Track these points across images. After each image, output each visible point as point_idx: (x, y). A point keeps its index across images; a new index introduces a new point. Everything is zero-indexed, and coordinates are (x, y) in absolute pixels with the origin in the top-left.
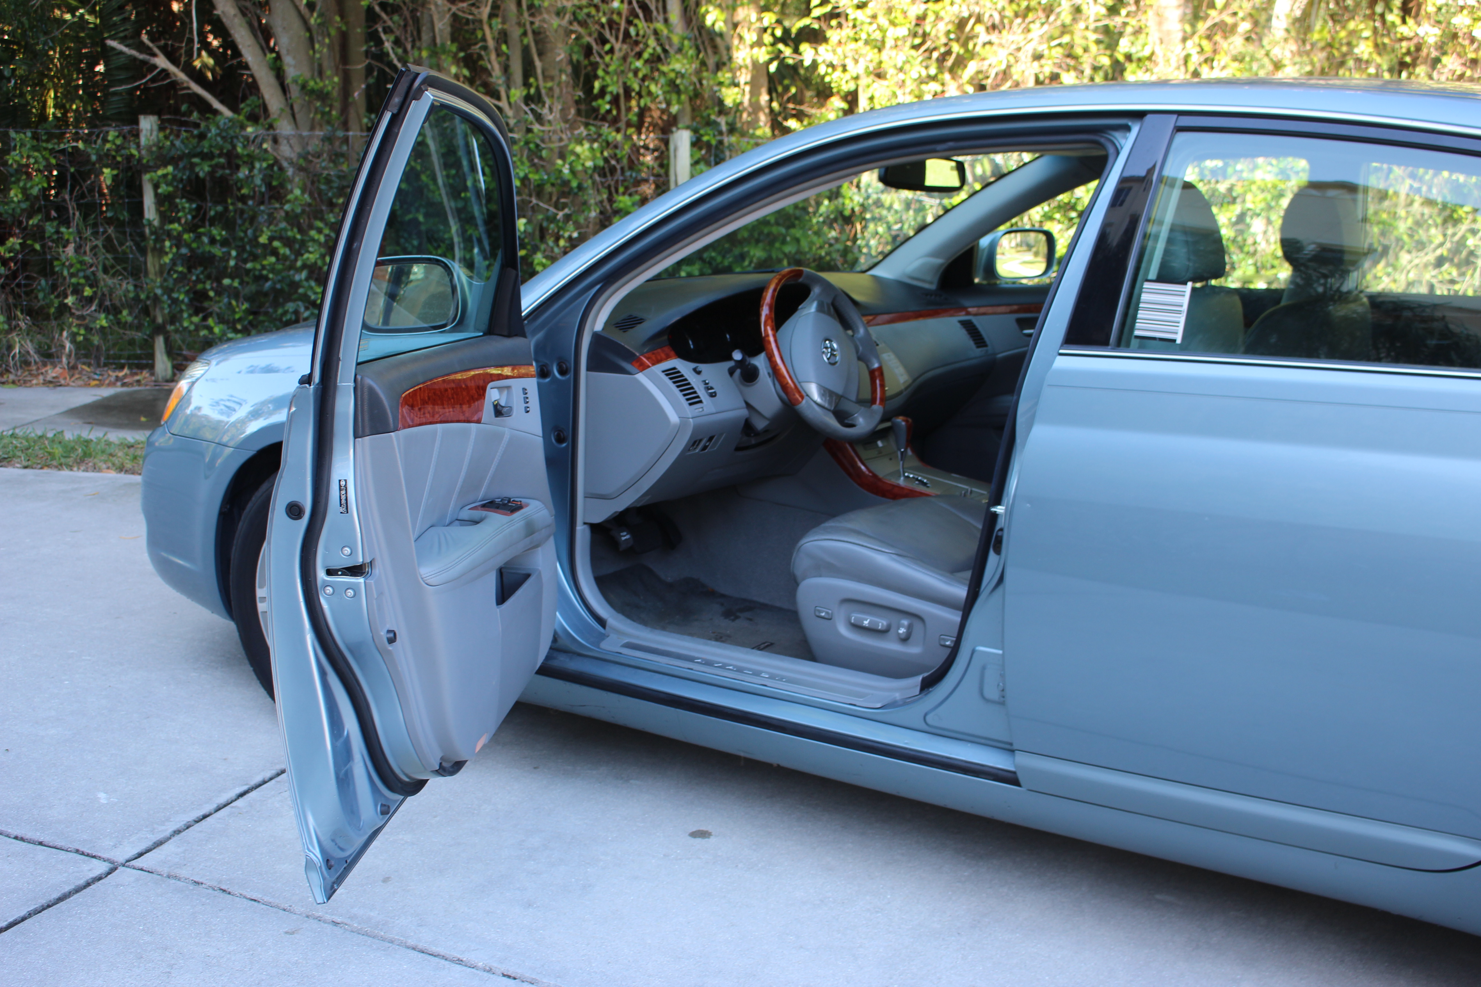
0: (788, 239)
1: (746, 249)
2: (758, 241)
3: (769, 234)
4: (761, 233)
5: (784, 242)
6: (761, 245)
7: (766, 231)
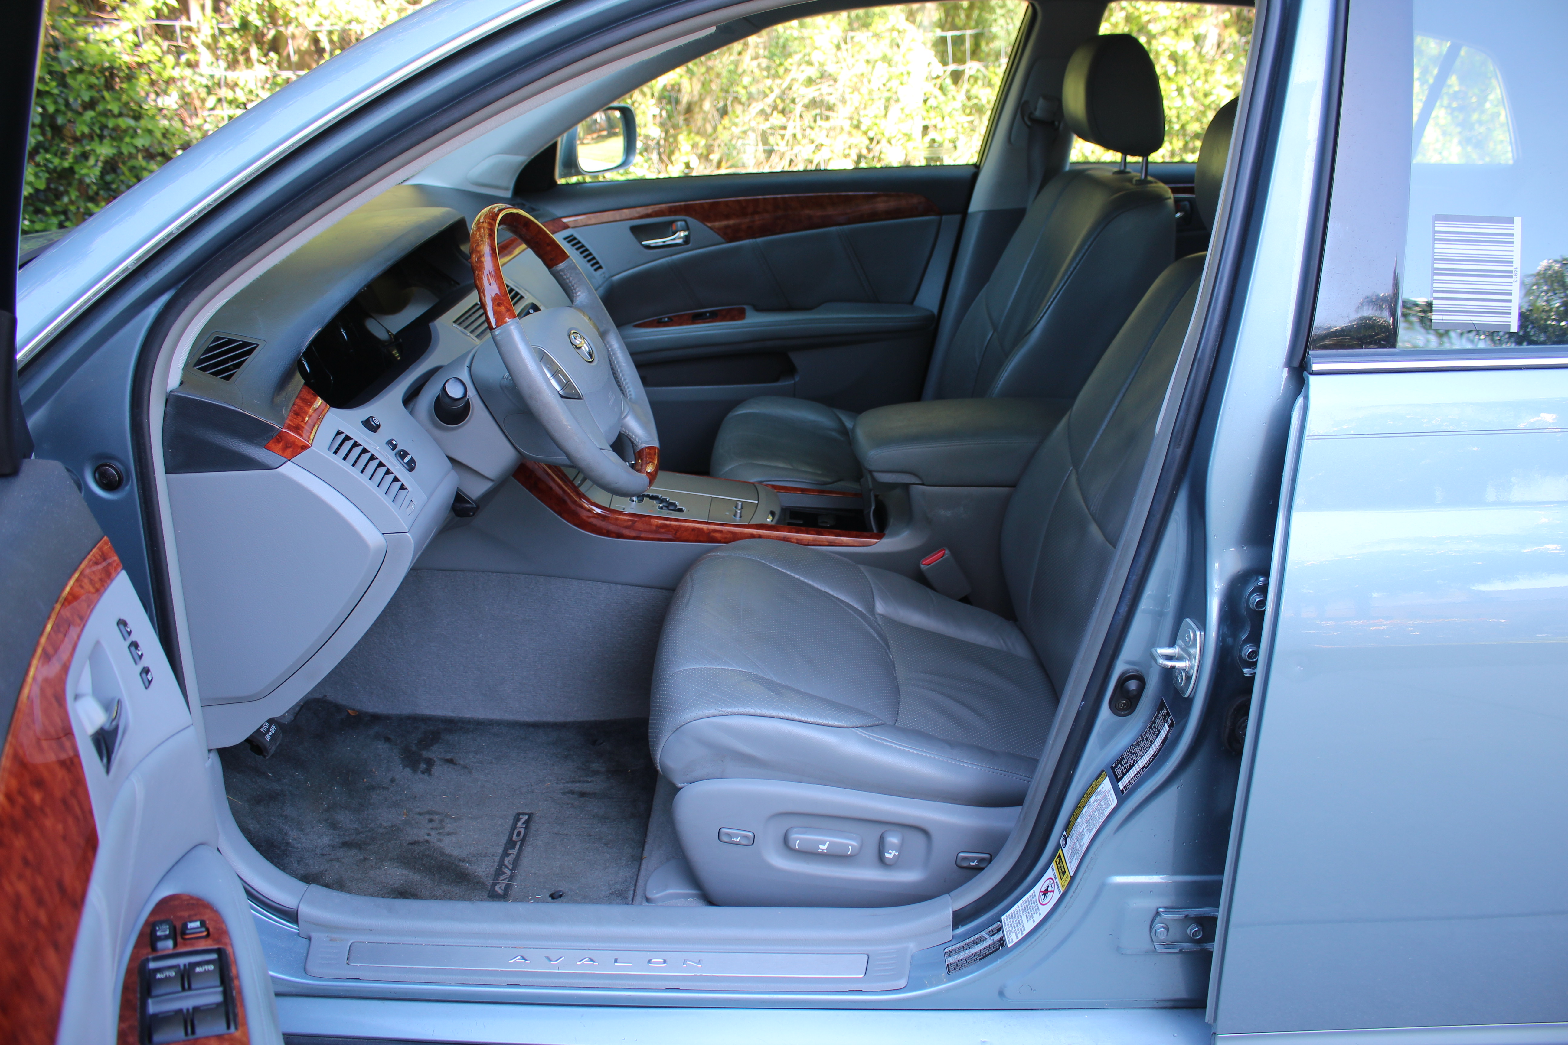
0: (139, 131)
1: (88, 148)
2: (101, 138)
3: (116, 128)
4: (103, 127)
5: (135, 134)
6: (106, 141)
7: (111, 123)
